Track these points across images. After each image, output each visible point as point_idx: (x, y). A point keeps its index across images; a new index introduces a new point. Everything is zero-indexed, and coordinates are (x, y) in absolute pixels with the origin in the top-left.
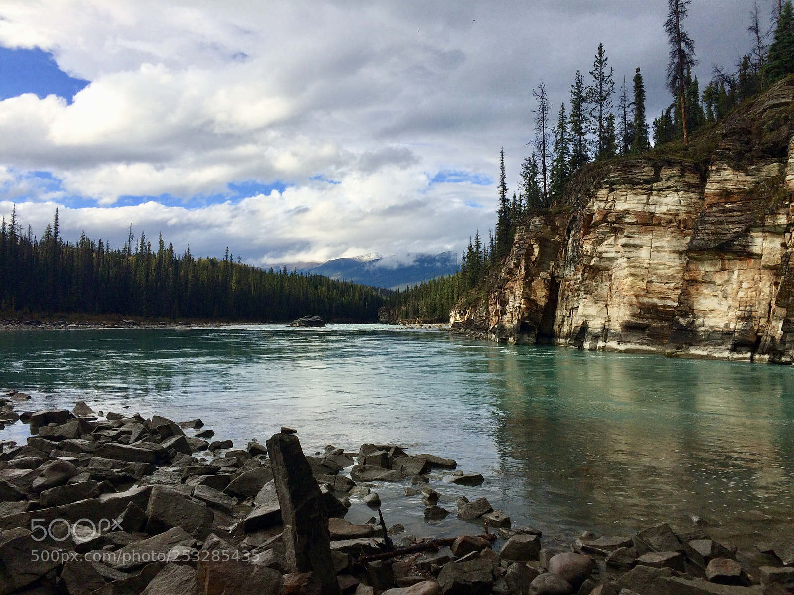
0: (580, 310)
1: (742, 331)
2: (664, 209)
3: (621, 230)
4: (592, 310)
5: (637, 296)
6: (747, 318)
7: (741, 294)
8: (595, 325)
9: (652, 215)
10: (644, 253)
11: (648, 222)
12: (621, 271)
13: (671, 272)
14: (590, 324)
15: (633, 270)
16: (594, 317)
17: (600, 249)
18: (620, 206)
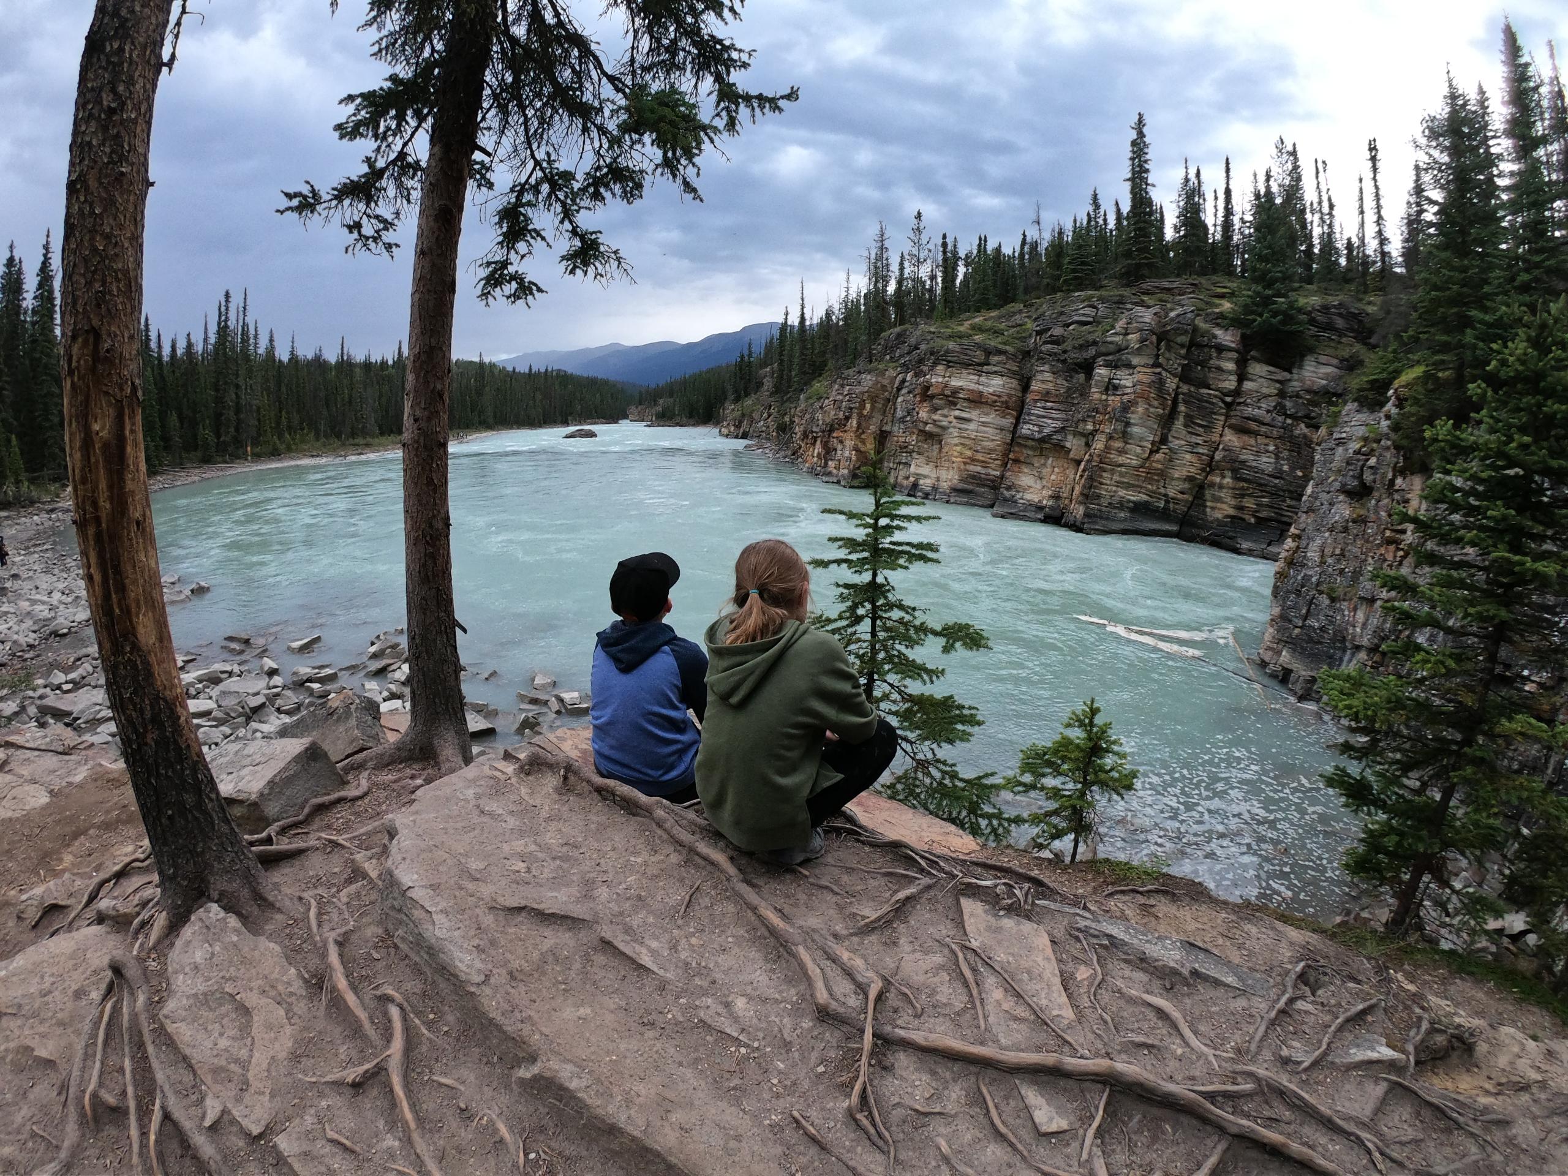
0: (913, 469)
1: (1052, 508)
2: (991, 390)
3: (955, 404)
4: (925, 470)
5: (965, 463)
6: (1056, 497)
7: (1053, 477)
8: (926, 484)
9: (981, 394)
10: (972, 426)
11: (977, 400)
12: (952, 438)
13: (991, 445)
14: (921, 482)
15: (963, 441)
16: (925, 477)
17: (936, 417)
18: (955, 383)
